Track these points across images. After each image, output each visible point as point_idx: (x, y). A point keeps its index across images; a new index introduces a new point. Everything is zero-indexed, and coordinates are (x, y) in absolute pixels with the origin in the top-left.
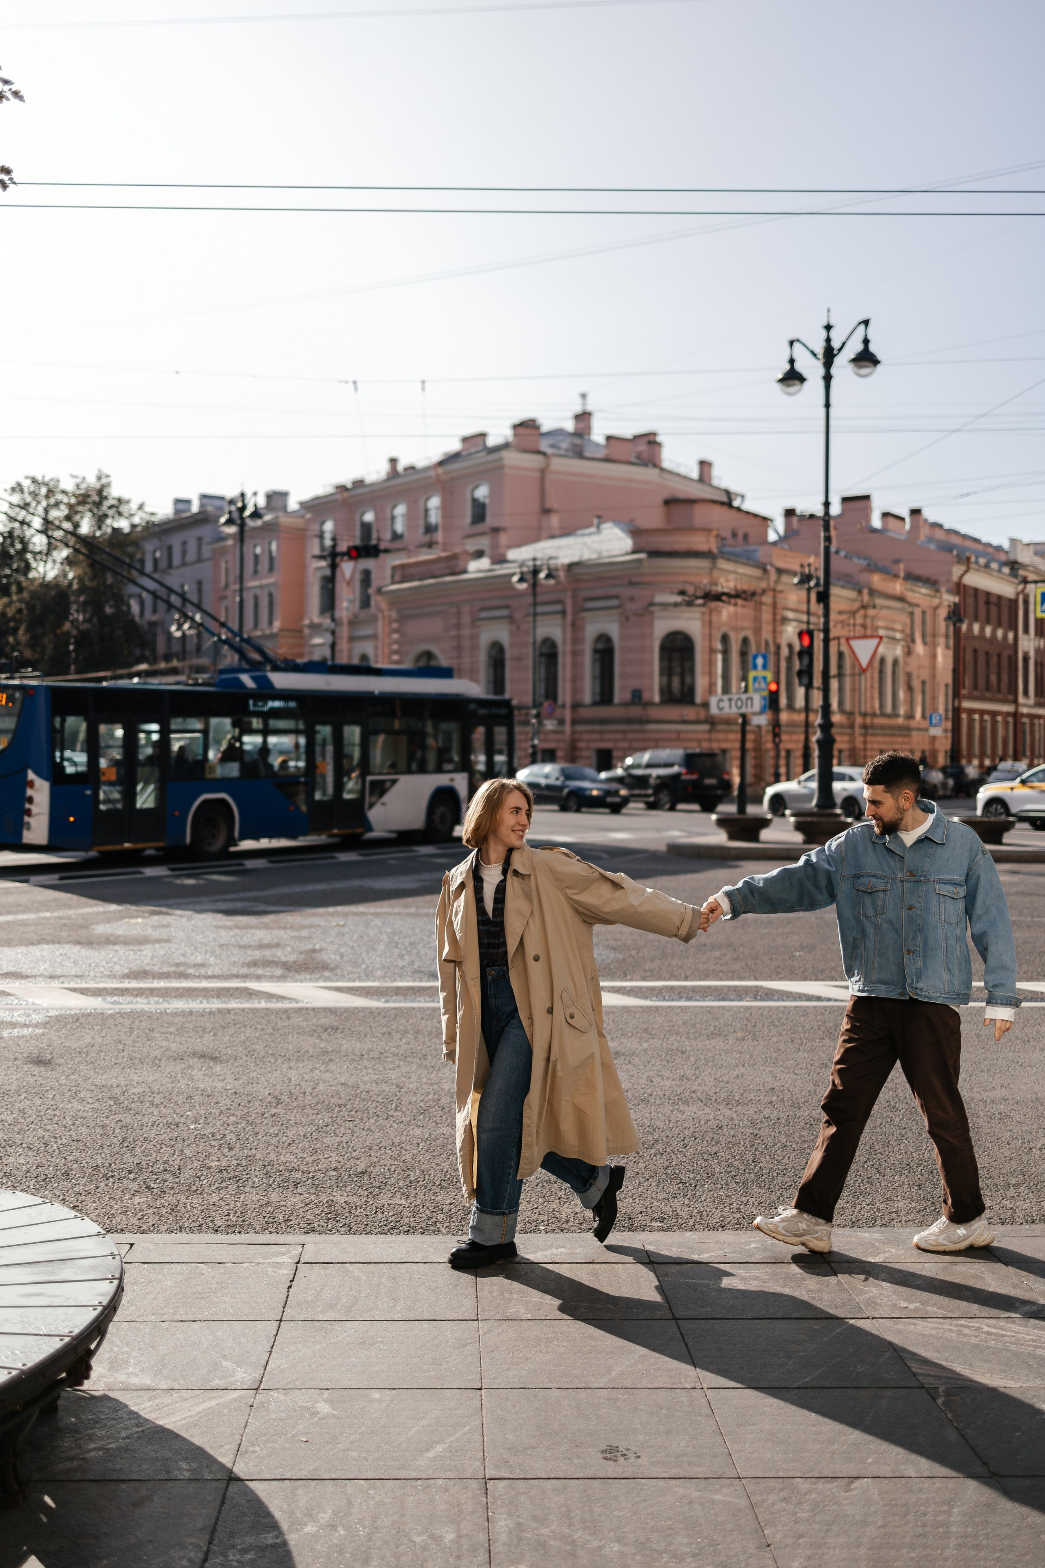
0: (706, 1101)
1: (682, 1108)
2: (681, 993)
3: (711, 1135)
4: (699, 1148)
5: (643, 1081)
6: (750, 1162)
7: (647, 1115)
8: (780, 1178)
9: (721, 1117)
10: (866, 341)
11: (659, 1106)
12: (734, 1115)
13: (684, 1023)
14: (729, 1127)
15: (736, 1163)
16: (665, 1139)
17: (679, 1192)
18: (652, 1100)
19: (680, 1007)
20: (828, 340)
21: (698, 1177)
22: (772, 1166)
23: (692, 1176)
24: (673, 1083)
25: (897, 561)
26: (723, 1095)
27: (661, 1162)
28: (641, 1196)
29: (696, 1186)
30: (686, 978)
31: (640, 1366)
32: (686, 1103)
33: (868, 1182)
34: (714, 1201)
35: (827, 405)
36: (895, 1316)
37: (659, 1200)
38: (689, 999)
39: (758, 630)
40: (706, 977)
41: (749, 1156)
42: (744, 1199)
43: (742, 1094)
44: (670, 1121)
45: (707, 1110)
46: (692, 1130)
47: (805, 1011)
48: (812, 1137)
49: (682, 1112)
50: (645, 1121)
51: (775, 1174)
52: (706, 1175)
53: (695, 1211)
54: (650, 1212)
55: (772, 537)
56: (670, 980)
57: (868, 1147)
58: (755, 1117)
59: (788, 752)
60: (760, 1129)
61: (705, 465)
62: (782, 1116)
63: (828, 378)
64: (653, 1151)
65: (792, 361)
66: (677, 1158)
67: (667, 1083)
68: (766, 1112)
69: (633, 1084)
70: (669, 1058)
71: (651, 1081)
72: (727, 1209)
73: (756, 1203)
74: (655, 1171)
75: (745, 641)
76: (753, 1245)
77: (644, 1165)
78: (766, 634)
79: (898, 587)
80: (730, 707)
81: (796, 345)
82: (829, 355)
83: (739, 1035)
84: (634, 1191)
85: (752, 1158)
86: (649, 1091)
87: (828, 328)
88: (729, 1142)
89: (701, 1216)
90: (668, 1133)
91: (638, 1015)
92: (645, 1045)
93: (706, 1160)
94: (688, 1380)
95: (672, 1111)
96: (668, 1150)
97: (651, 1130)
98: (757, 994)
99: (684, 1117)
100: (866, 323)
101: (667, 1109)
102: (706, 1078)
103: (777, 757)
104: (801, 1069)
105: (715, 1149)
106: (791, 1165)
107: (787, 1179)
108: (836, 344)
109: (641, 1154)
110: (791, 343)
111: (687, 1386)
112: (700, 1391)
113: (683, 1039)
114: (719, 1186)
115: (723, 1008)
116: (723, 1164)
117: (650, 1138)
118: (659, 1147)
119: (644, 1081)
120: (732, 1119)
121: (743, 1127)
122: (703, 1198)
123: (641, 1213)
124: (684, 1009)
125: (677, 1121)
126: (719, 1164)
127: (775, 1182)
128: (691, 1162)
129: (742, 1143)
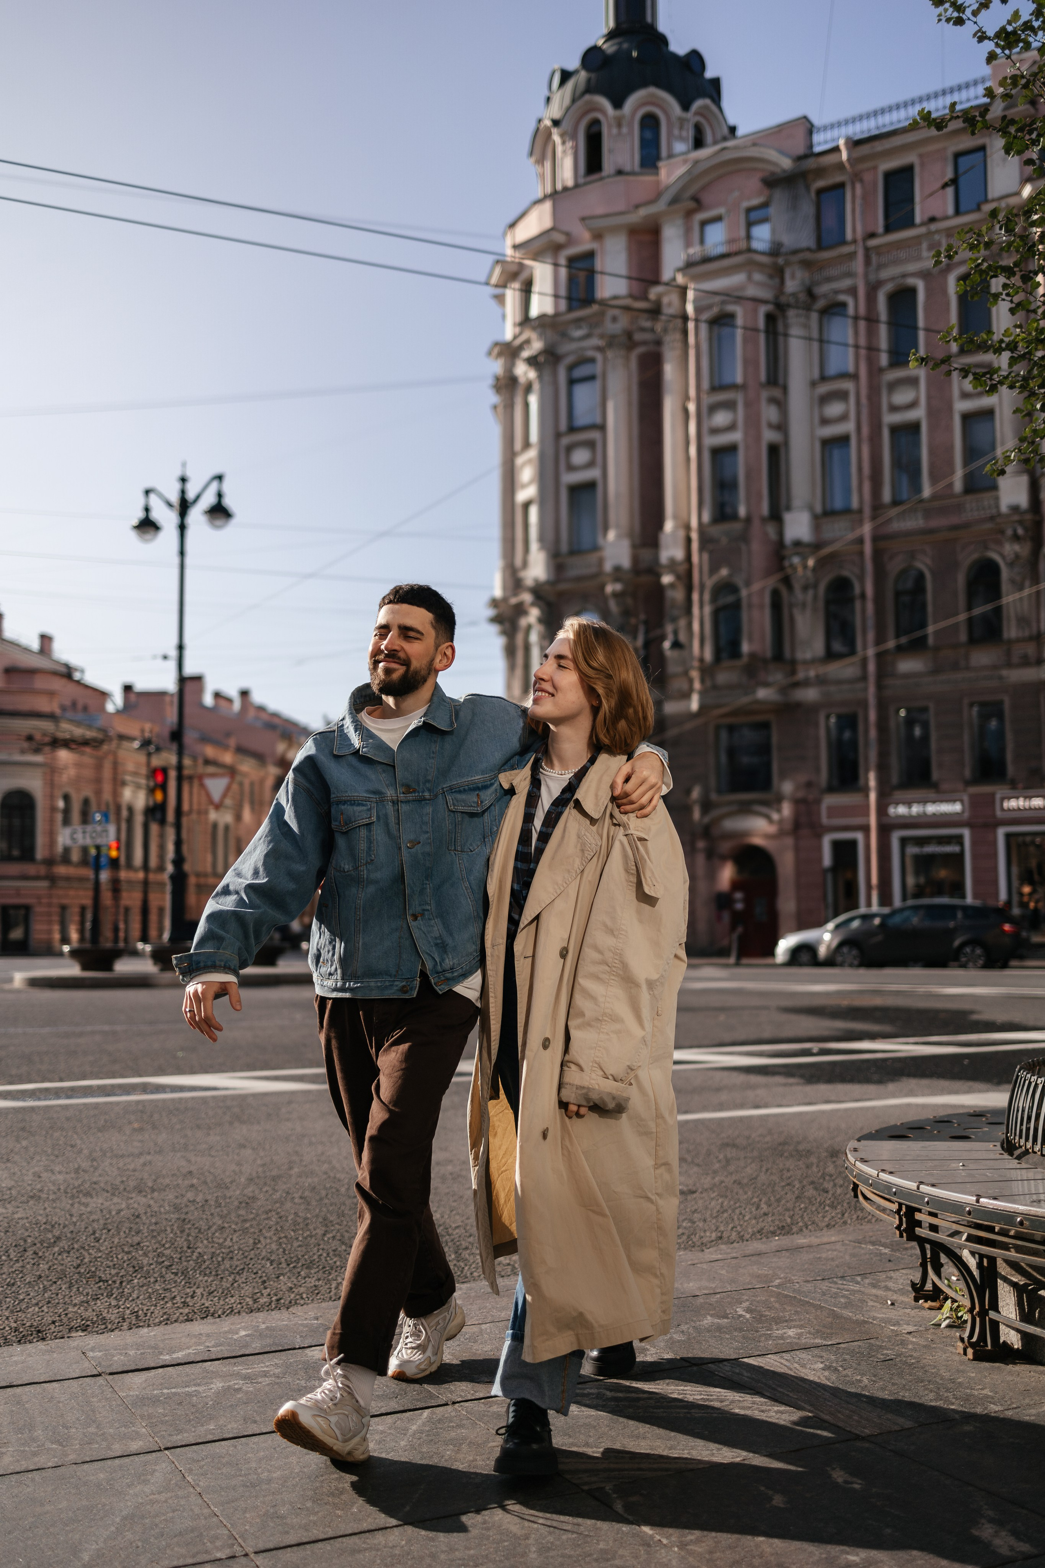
0: (114, 1191)
1: (84, 1200)
2: (57, 1093)
3: (127, 1225)
4: (116, 1240)
5: (29, 1178)
6: (185, 1249)
7: (41, 1212)
8: (227, 1264)
9: (136, 1206)
10: (220, 495)
11: (54, 1201)
12: (152, 1202)
13: (68, 1119)
14: (149, 1214)
15: (167, 1252)
16: (69, 1235)
17: (100, 1292)
18: (44, 1196)
19: (60, 1106)
20: (183, 492)
21: (123, 1273)
22: (213, 1250)
23: (113, 1272)
24: (68, 1176)
25: (228, 735)
26: (132, 1184)
27: (69, 1260)
28: (49, 1302)
29: (121, 1283)
30: (61, 1080)
31: (129, 1535)
32: (88, 1194)
33: (335, 1255)
34: (150, 1297)
35: (182, 553)
36: (481, 1395)
37: (75, 1305)
38: (69, 1097)
39: (98, 793)
40: (84, 1078)
41: (181, 1242)
42: (188, 1290)
43: (155, 1181)
44: (71, 1215)
45: (116, 1200)
46: (102, 1222)
47: (204, 1100)
48: (252, 1216)
49: (86, 1205)
50: (40, 1218)
51: (220, 1259)
52: (131, 1269)
53: (128, 1312)
54: (65, 1320)
55: (110, 708)
56: (43, 1082)
57: (320, 1220)
58: (178, 1201)
59: (127, 910)
60: (187, 1213)
61: (46, 639)
62: (209, 1197)
63: (182, 528)
64: (56, 1249)
65: (147, 510)
66: (90, 1254)
67: (61, 1178)
68: (190, 1195)
69: (16, 1182)
70: (56, 1152)
71: (40, 1177)
72: (169, 1305)
73: (205, 1294)
74: (63, 1272)
75: (86, 802)
76: (243, 1333)
77: (46, 1267)
78: (107, 796)
79: (228, 758)
80: (84, 838)
81: (152, 496)
82: (184, 506)
83: (136, 1125)
84: (39, 1298)
85: (185, 1244)
86: (39, 1186)
87: (183, 480)
88: (153, 1231)
89: (137, 1317)
90: (72, 1228)
91: (10, 1116)
92: (24, 1143)
93: (128, 1253)
94: (218, 1543)
95: (72, 1205)
96: (76, 1246)
97: (49, 1227)
98: (145, 1088)
99: (89, 1209)
100: (220, 478)
101: (66, 1203)
102: (107, 1169)
103: (117, 914)
104: (217, 1151)
105: (137, 1239)
106: (236, 1247)
107: (235, 1262)
108: (191, 495)
109: (40, 1254)
110: (147, 492)
111: (219, 1555)
112: (243, 1560)
113: (70, 1134)
114: (152, 1280)
115: (111, 1103)
116: (151, 1255)
117: (50, 1236)
118: (64, 1244)
119: (31, 1177)
120: (149, 1206)
121: (165, 1213)
122: (135, 1295)
123: (54, 1322)
124: (66, 1107)
125: (81, 1215)
126: (145, 1254)
127: (222, 1267)
128: (108, 1256)
129: (169, 1229)
